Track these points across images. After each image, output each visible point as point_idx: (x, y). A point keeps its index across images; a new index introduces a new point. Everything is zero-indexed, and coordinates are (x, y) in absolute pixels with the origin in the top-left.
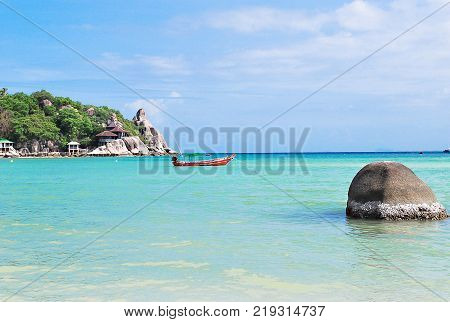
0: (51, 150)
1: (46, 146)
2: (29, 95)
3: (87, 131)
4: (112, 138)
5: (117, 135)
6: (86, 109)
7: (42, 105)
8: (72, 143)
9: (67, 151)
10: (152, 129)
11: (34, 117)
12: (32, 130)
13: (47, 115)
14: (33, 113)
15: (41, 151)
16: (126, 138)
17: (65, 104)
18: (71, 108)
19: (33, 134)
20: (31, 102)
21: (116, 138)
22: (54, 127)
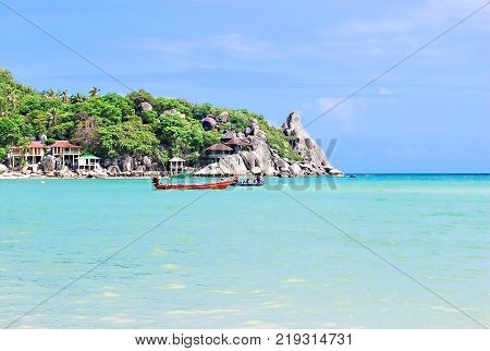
0: (148, 169)
1: (142, 164)
2: (124, 96)
3: (195, 143)
4: (227, 152)
5: (234, 149)
6: (218, 113)
7: (139, 110)
8: (175, 159)
9: (168, 169)
10: (307, 141)
11: (127, 125)
12: (124, 142)
13: (145, 122)
14: (127, 120)
15: (134, 169)
16: (245, 153)
17: (169, 108)
18: (175, 112)
19: (125, 148)
20: (125, 105)
21: (232, 153)
22: (152, 137)
